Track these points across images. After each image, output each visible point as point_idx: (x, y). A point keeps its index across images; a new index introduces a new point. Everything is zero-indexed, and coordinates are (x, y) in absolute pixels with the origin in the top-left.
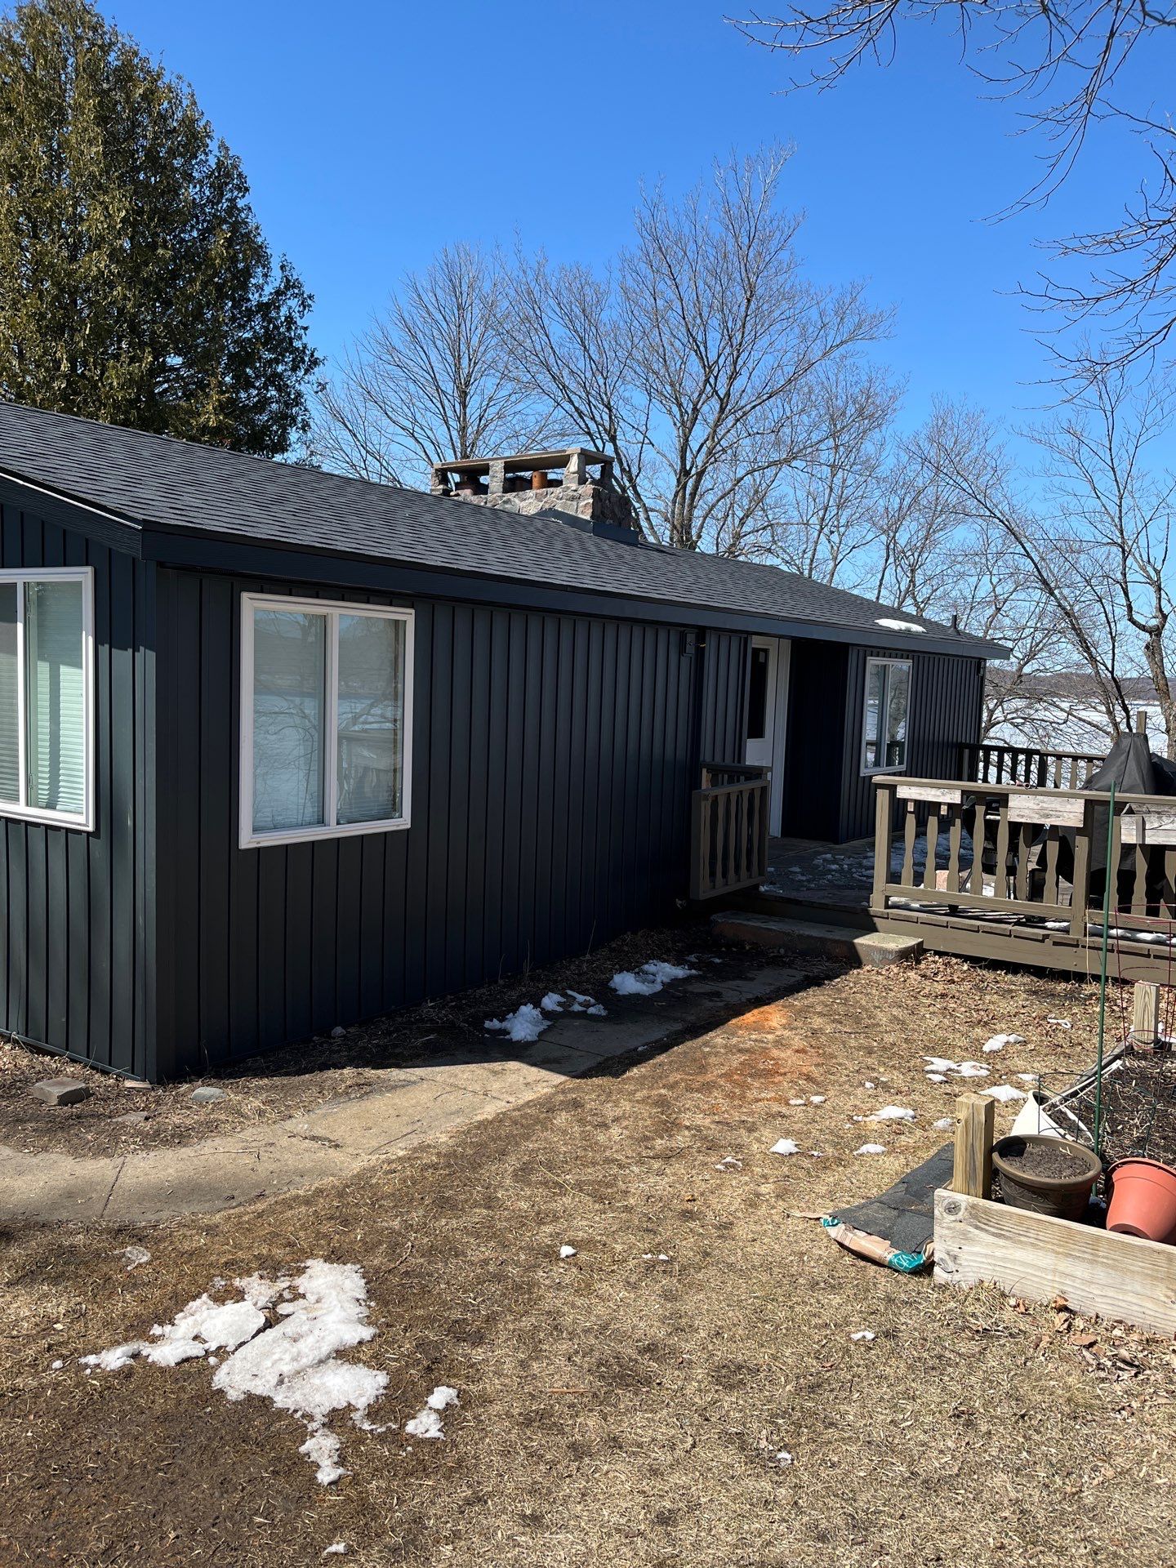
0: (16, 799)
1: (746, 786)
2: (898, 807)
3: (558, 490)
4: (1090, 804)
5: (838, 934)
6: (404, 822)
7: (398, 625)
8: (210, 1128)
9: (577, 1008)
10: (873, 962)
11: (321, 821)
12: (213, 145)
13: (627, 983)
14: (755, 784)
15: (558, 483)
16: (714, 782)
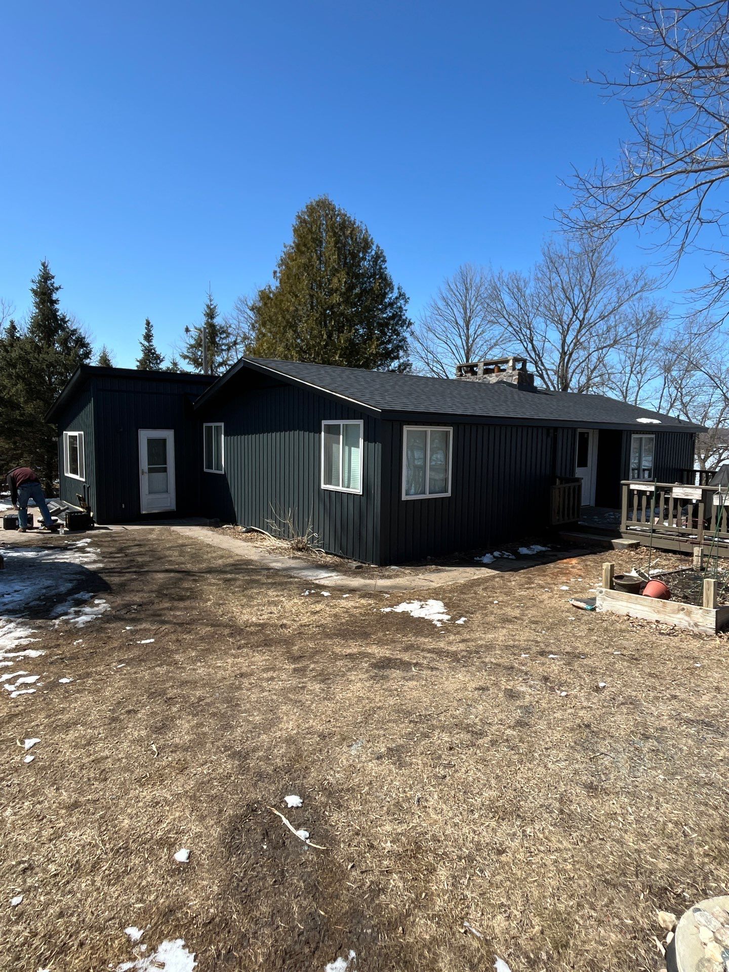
0: (339, 485)
1: (572, 485)
2: (631, 492)
3: (504, 373)
4: (704, 491)
5: (606, 539)
6: (449, 494)
7: (447, 433)
8: (397, 576)
9: (505, 556)
10: (619, 549)
11: (424, 493)
12: (374, 247)
13: (524, 551)
14: (577, 484)
15: (504, 370)
16: (561, 483)
